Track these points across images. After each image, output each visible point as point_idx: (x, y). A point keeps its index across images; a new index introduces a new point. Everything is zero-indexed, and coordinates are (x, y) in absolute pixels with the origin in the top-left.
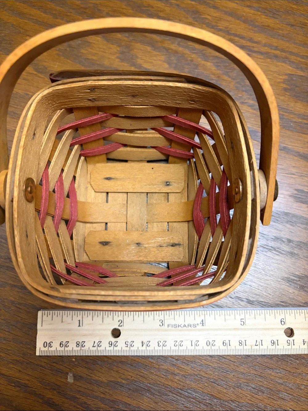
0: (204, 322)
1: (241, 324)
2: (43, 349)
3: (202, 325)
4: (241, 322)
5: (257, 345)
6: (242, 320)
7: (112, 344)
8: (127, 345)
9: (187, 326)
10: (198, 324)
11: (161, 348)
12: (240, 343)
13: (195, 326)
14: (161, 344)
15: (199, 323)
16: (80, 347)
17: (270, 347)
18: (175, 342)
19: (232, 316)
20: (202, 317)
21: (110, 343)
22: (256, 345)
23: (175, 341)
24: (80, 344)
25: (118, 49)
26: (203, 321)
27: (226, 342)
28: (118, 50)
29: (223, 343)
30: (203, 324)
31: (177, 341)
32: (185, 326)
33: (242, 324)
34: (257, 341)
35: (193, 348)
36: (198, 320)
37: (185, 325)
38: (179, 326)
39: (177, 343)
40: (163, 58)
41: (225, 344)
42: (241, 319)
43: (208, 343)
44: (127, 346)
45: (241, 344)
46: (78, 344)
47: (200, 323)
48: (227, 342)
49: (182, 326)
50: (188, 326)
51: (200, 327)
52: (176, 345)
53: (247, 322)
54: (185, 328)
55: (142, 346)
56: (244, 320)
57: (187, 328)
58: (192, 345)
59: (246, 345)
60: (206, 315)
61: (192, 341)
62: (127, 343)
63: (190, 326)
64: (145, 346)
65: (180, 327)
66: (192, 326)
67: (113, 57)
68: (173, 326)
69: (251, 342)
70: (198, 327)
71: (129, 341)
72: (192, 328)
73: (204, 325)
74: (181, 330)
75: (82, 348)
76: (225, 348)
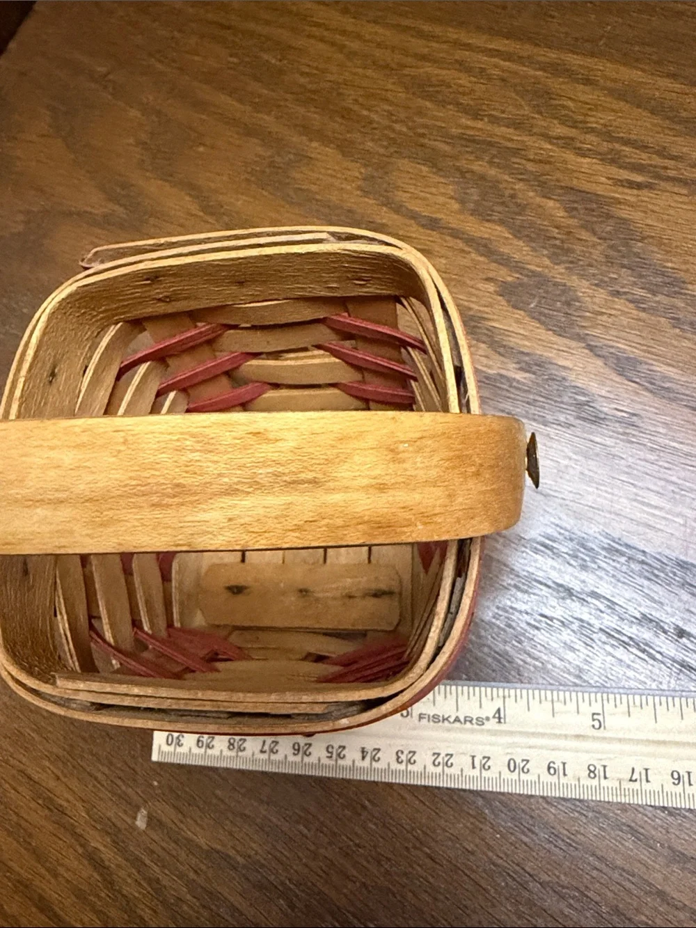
0: (502, 715)
1: (593, 726)
2: (166, 748)
3: (497, 720)
4: (594, 720)
5: (634, 778)
6: (595, 717)
7: (299, 750)
8: (329, 755)
9: (462, 720)
10: (488, 719)
11: (403, 767)
12: (591, 771)
13: (480, 721)
14: (403, 757)
15: (491, 716)
16: (235, 750)
17: (669, 787)
18: (436, 756)
19: (572, 706)
20: (498, 703)
21: (296, 747)
22: (631, 780)
23: (434, 754)
24: (236, 745)
25: (363, 170)
26: (499, 710)
27: (556, 766)
28: (361, 173)
29: (549, 768)
30: (499, 718)
31: (439, 754)
32: (457, 720)
33: (597, 726)
34: (633, 770)
35: (476, 772)
36: (489, 709)
37: (457, 717)
38: (444, 720)
39: (440, 759)
40: (450, 190)
41: (552, 771)
42: (594, 714)
43: (512, 766)
44: (331, 757)
45: (592, 775)
46: (233, 745)
47: (494, 717)
48: (558, 765)
49: (452, 720)
50: (465, 721)
51: (492, 725)
52: (436, 763)
53: (609, 721)
54: (457, 725)
55: (363, 758)
56: (600, 718)
57: (463, 726)
58: (474, 767)
59: (605, 778)
60: (507, 699)
61: (473, 757)
62: (330, 750)
63: (471, 722)
64: (368, 758)
65: (446, 722)
66: (474, 721)
67: (349, 187)
68: (431, 718)
69: (619, 770)
70: (488, 725)
71: (336, 746)
72: (476, 726)
73: (502, 720)
74: (449, 730)
75: (240, 754)
76: (554, 779)
